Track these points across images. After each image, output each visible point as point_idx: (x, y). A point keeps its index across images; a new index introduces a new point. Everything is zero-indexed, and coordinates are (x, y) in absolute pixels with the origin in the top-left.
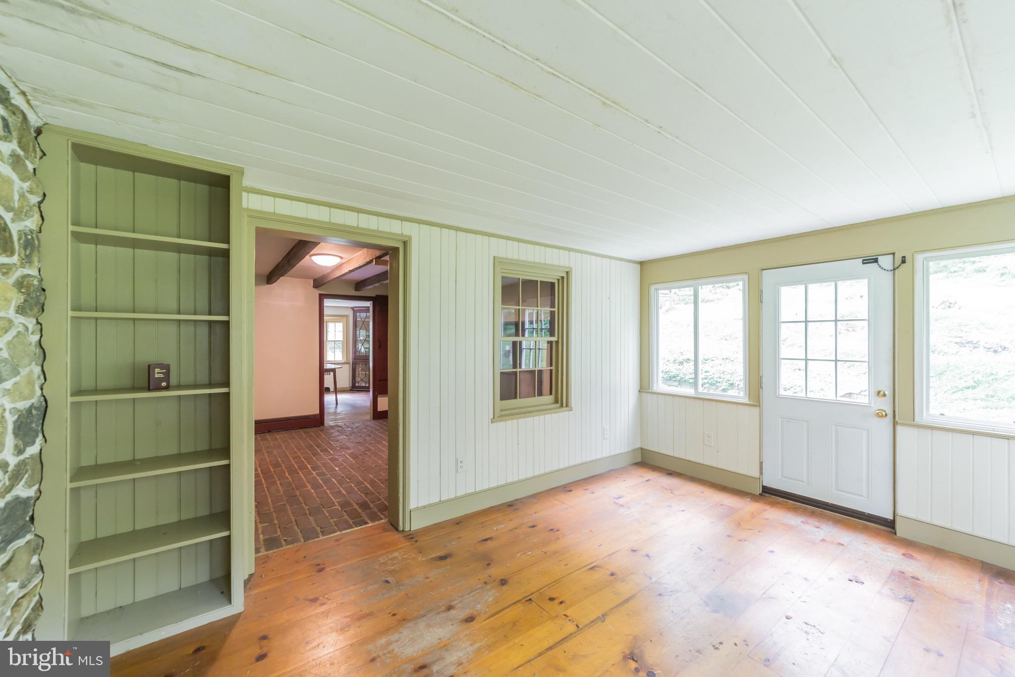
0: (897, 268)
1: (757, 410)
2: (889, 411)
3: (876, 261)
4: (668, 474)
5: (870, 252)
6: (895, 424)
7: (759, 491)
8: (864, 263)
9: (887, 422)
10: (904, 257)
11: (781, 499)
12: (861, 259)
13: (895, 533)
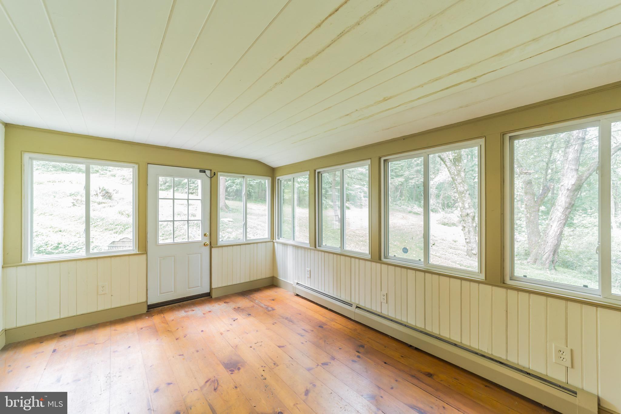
0: (213, 177)
1: (145, 256)
2: (208, 243)
3: (205, 172)
4: (61, 336)
5: (203, 167)
6: (211, 247)
7: (145, 310)
8: (200, 172)
9: (208, 248)
10: (215, 173)
11: (161, 308)
12: (199, 170)
13: (212, 297)
